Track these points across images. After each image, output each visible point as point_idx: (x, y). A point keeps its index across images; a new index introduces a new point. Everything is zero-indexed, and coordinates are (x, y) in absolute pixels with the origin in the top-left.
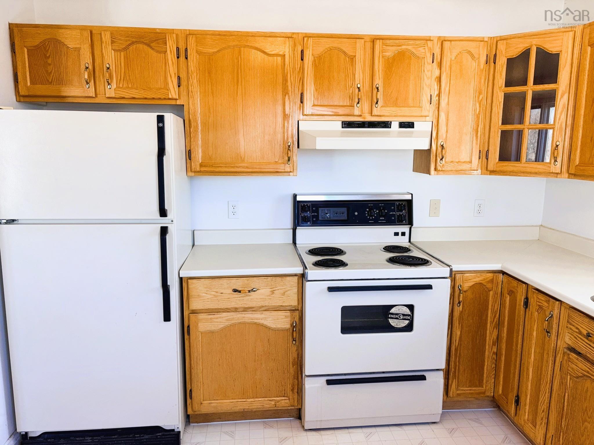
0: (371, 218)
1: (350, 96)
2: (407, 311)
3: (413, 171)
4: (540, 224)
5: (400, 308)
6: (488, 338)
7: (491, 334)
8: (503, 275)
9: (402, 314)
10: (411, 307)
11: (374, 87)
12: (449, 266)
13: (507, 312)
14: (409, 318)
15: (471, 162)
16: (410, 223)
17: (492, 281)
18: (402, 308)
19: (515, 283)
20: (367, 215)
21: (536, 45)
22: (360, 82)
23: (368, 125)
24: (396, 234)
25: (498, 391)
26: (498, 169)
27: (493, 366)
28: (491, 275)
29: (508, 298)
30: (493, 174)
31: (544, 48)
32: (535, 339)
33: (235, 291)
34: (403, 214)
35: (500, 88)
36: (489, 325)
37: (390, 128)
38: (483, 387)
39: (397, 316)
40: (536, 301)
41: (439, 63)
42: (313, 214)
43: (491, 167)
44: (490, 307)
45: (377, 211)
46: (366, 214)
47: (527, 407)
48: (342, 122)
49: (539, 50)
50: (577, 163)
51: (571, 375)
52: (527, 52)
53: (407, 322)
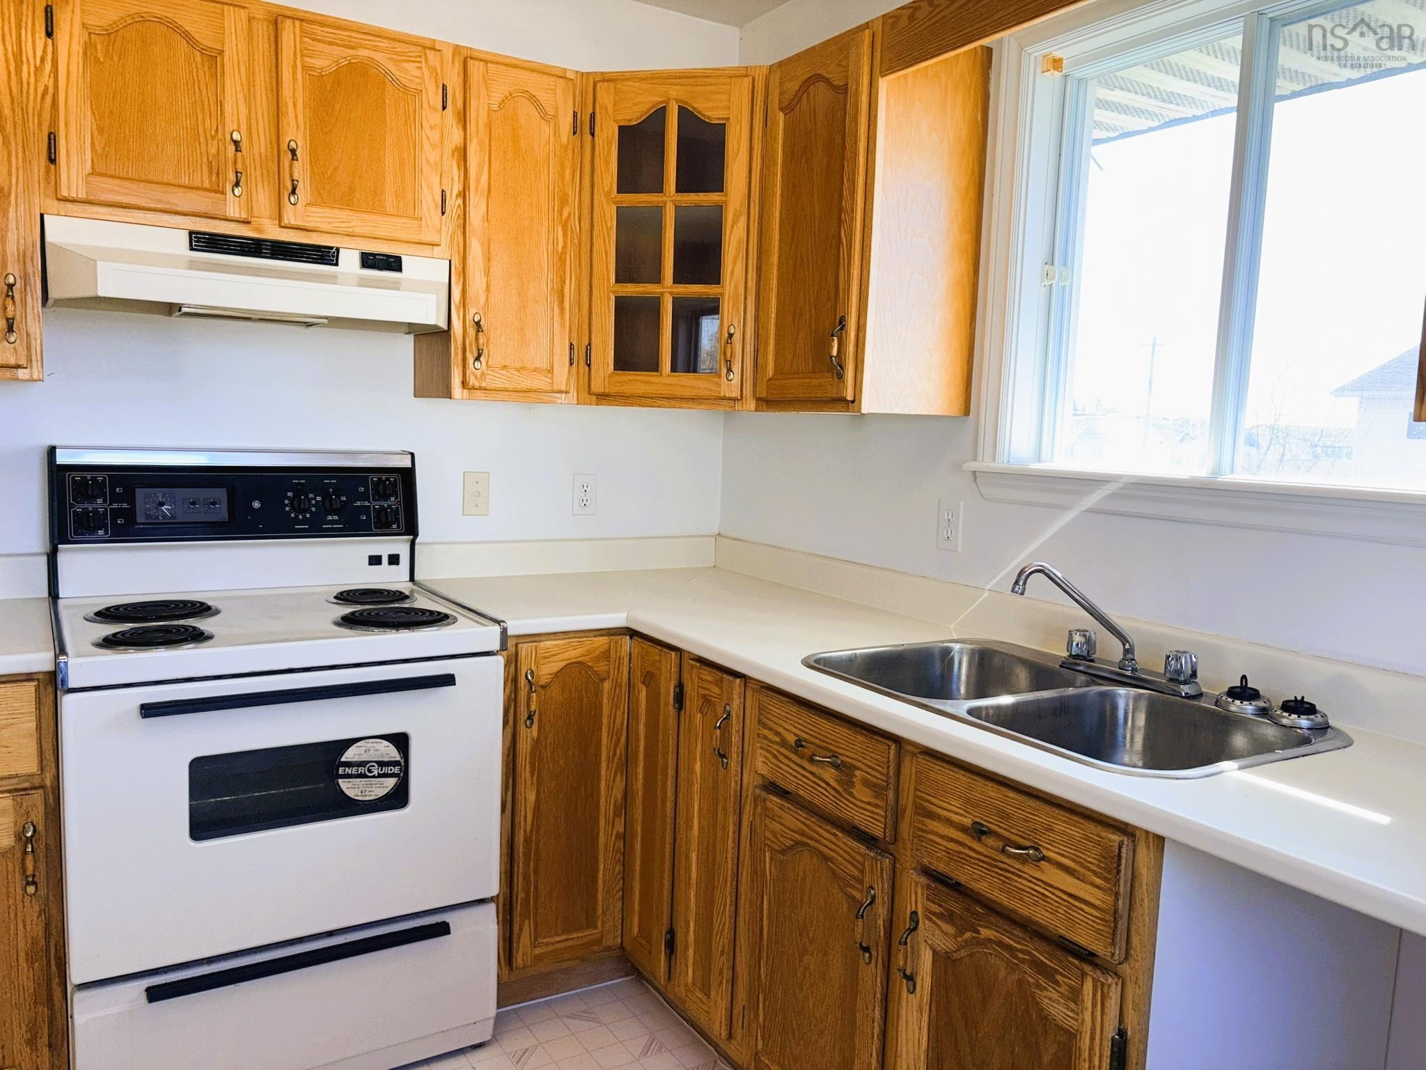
0: (301, 517)
1: (210, 163)
2: (389, 752)
3: (419, 396)
4: (717, 532)
5: (369, 745)
6: (602, 800)
7: (609, 788)
8: (631, 638)
9: (376, 762)
10: (401, 741)
11: (284, 147)
12: (498, 622)
13: (642, 726)
14: (396, 770)
15: (551, 371)
16: (410, 528)
17: (606, 655)
18: (375, 745)
19: (655, 651)
20: (287, 509)
21: (677, 101)
22: (239, 126)
23: (272, 250)
24: (375, 560)
25: (631, 931)
26: (614, 390)
27: (618, 868)
28: (603, 640)
29: (644, 694)
30: (604, 402)
31: (694, 108)
32: (699, 781)
34: (389, 506)
35: (608, 194)
36: (604, 765)
37: (337, 264)
38: (596, 927)
39: (361, 770)
40: (698, 686)
41: (459, 113)
42: (115, 506)
43: (597, 386)
44: (605, 721)
45: (319, 498)
46: (287, 505)
47: (691, 952)
48: (191, 233)
49: (686, 115)
50: (770, 373)
51: (772, 850)
52: (659, 115)
53: (391, 782)
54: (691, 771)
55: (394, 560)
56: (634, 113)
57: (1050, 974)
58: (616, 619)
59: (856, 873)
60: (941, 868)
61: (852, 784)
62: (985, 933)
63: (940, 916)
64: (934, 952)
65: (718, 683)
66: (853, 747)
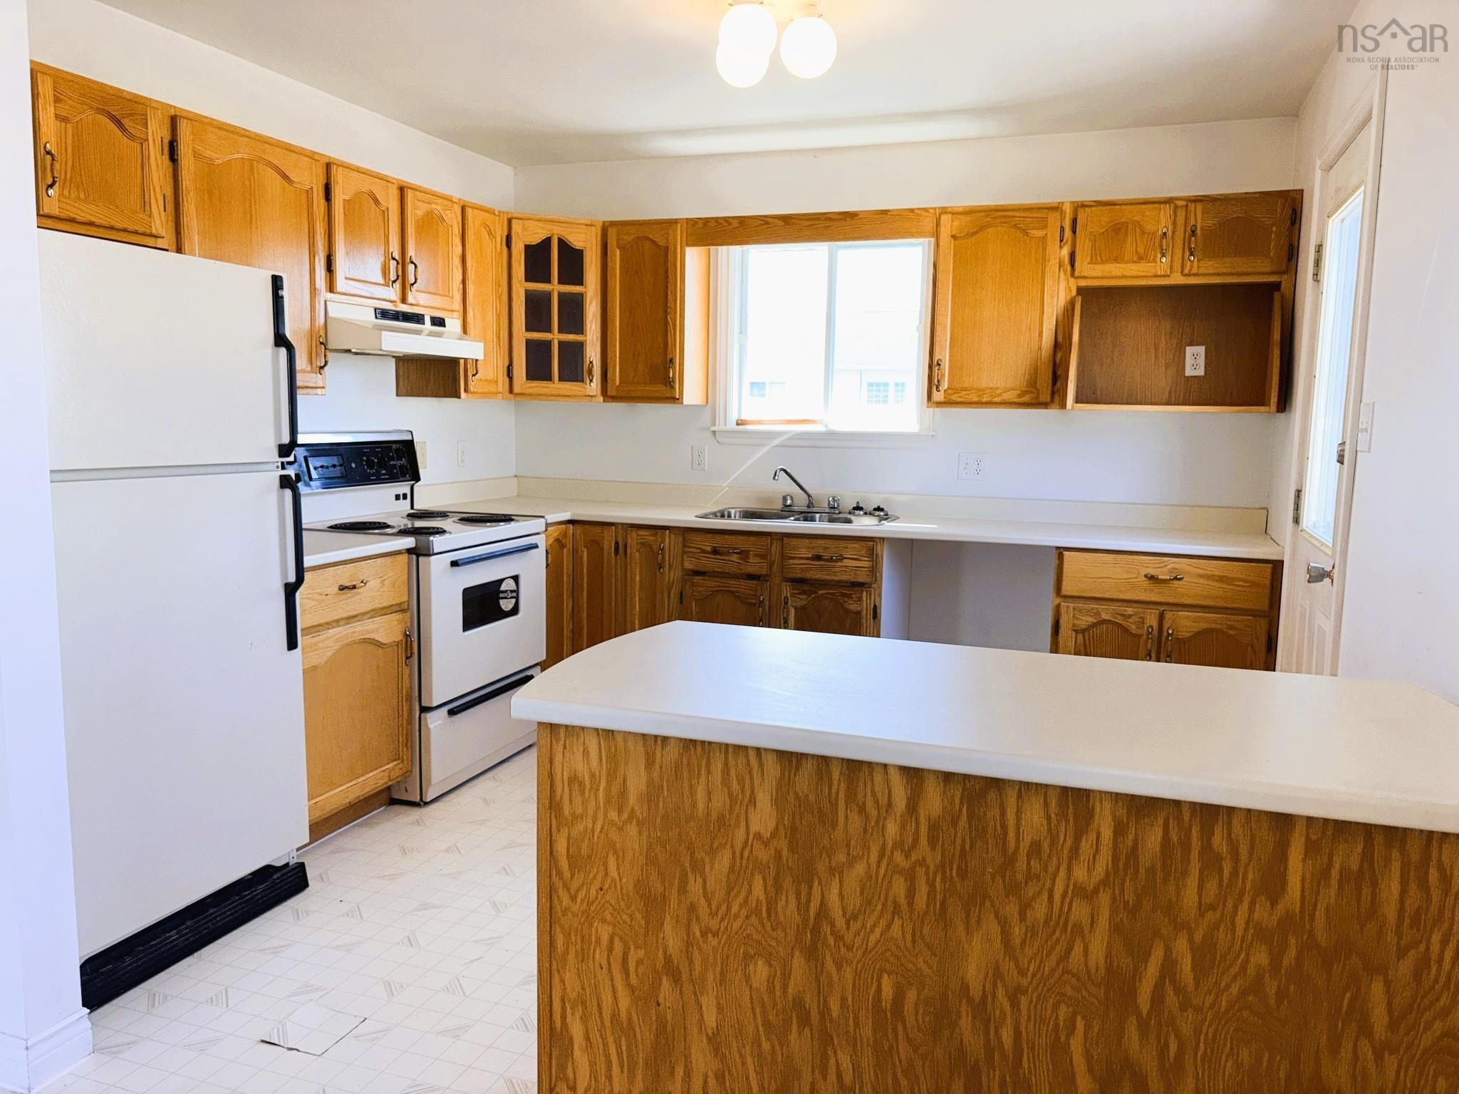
0: (372, 472)
1: (383, 270)
2: (514, 585)
3: (397, 395)
4: (513, 474)
5: (508, 582)
8: (573, 524)
9: (510, 590)
10: (516, 578)
11: (408, 259)
14: (514, 594)
15: (497, 382)
16: (416, 475)
17: (565, 535)
18: (510, 581)
20: (366, 468)
21: (557, 235)
22: (394, 249)
23: (402, 317)
24: (397, 497)
26: (527, 391)
28: (564, 526)
29: (585, 553)
31: (567, 240)
33: (342, 588)
34: (405, 464)
35: (520, 282)
37: (423, 324)
39: (506, 595)
40: (637, 540)
43: (516, 390)
44: (565, 570)
45: (377, 460)
46: (365, 466)
48: (375, 309)
49: (561, 241)
50: (618, 384)
51: (696, 600)
52: (547, 241)
53: (514, 600)
54: (633, 579)
55: (405, 496)
56: (535, 239)
57: (849, 596)
58: (566, 516)
59: (752, 592)
60: (799, 576)
61: (748, 558)
62: (820, 592)
63: (800, 594)
64: (796, 608)
65: (655, 535)
66: (741, 543)
